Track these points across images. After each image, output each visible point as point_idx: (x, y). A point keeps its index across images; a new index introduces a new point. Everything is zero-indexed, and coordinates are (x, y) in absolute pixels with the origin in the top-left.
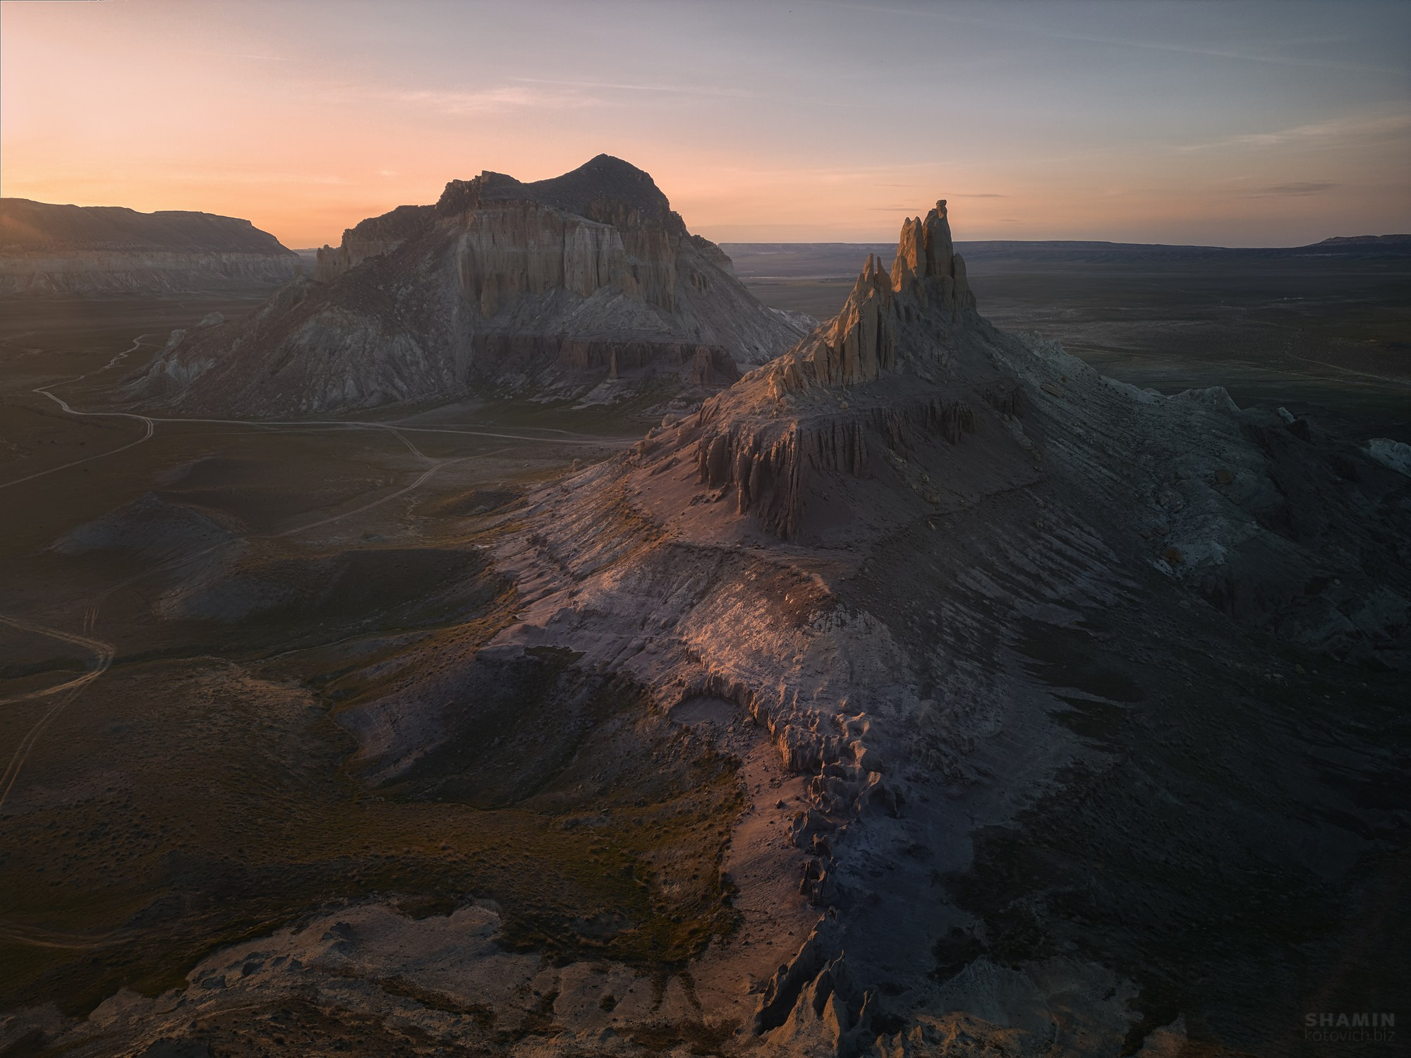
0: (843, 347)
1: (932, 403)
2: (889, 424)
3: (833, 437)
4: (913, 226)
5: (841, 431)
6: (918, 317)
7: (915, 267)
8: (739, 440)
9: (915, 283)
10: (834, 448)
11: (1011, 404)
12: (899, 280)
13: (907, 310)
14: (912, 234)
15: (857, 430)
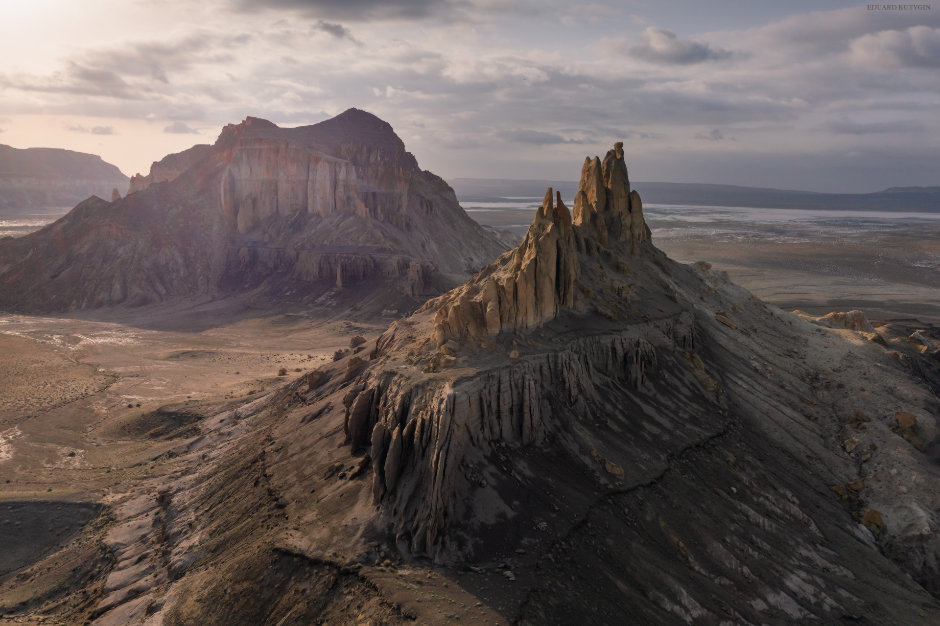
0: (516, 286)
1: (613, 343)
2: (565, 373)
3: (498, 397)
4: (593, 164)
5: (509, 388)
6: (598, 249)
7: (595, 202)
8: (386, 398)
9: (594, 217)
10: (499, 411)
11: (691, 339)
12: (580, 213)
13: (587, 241)
14: (592, 172)
15: (528, 387)
